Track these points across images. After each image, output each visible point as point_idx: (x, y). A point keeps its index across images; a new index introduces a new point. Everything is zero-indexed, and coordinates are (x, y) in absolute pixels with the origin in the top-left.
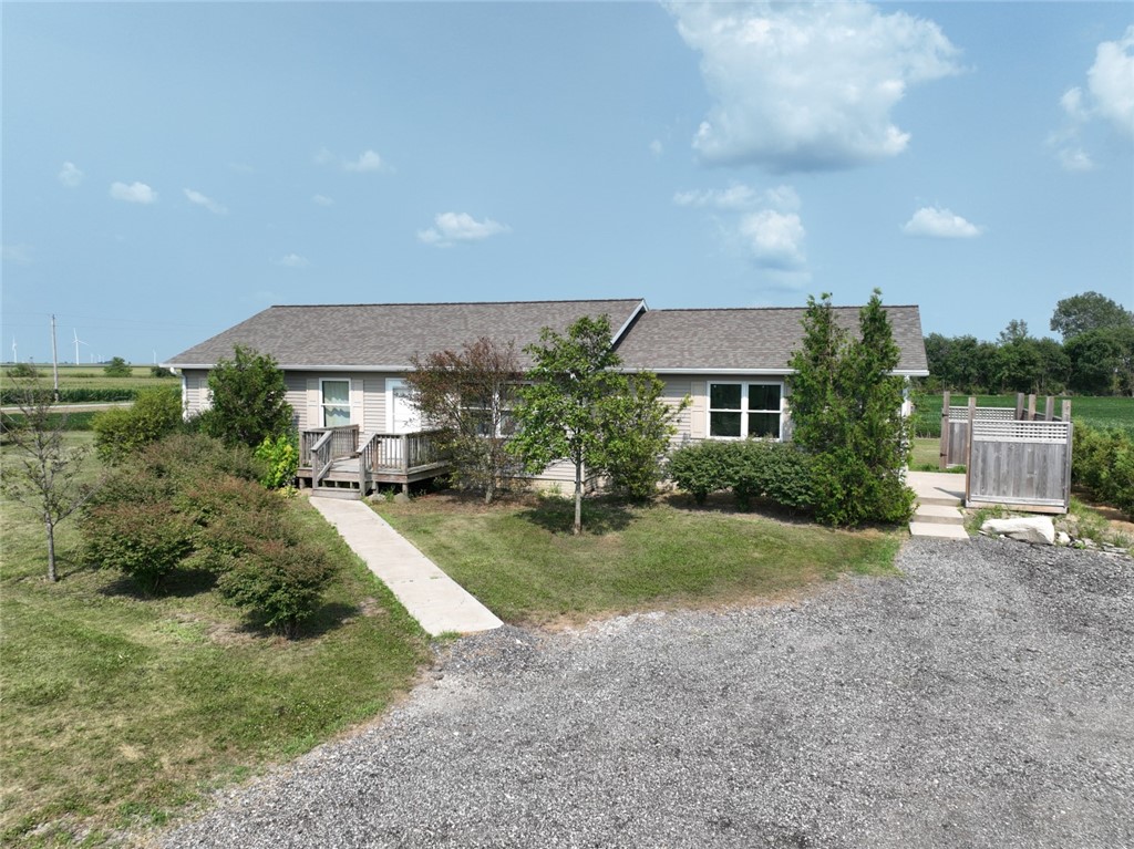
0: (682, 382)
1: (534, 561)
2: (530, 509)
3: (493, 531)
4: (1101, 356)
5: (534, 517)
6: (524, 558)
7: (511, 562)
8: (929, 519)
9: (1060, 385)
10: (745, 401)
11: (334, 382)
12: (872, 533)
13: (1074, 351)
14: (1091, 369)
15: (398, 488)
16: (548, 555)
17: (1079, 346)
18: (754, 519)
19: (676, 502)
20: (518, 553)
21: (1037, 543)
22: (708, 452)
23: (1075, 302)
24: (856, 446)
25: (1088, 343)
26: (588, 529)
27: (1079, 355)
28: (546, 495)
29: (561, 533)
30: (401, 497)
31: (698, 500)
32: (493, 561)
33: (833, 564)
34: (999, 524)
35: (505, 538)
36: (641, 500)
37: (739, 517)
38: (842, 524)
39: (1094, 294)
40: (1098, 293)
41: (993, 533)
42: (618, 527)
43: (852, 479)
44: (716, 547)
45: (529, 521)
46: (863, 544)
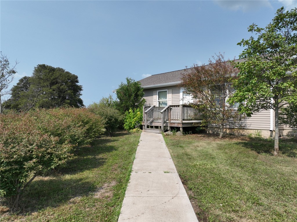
1: (245, 169)
2: (244, 141)
3: (220, 149)
5: (246, 145)
6: (238, 166)
7: (227, 167)
11: (162, 91)
15: (178, 129)
16: (256, 166)
20: (233, 162)
26: (283, 153)
28: (253, 136)
29: (264, 154)
30: (179, 133)
32: (214, 166)
35: (226, 153)
45: (243, 146)
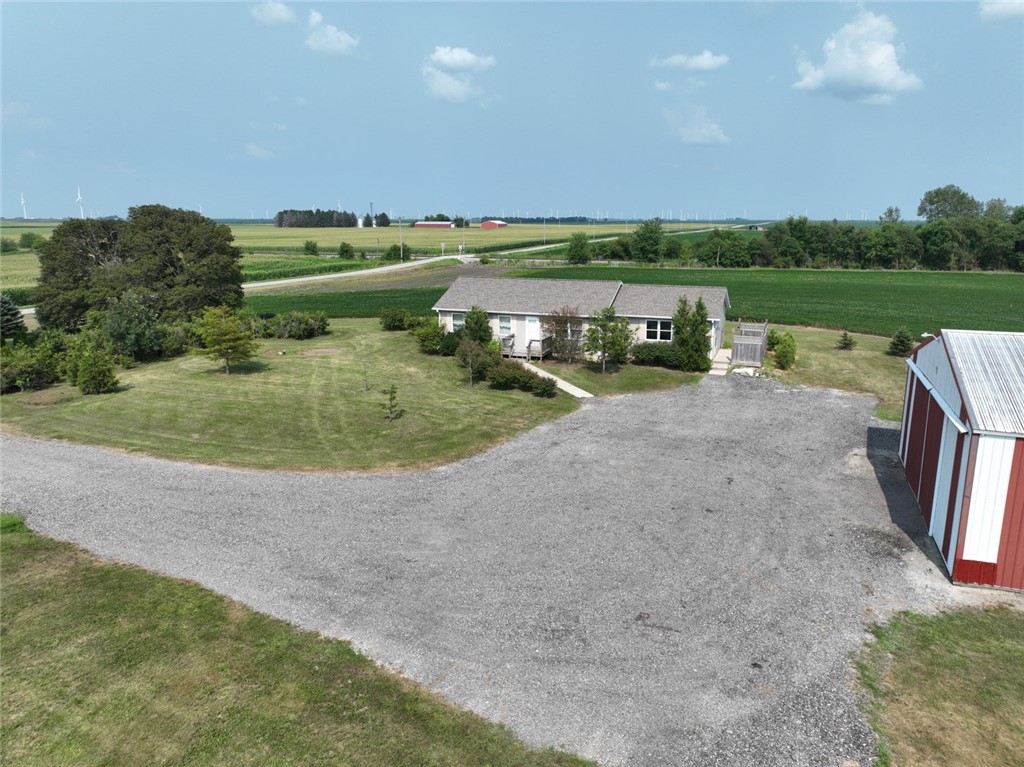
0: (637, 320)
2: (585, 365)
4: (943, 241)
5: (588, 367)
8: (716, 369)
9: (914, 261)
10: (659, 326)
11: (504, 317)
12: (697, 373)
13: (926, 236)
14: (935, 250)
15: (539, 358)
17: (929, 232)
18: (659, 369)
19: (634, 363)
21: (746, 376)
22: (646, 346)
23: (938, 193)
24: (692, 347)
25: (936, 230)
26: (608, 372)
27: (928, 239)
28: (588, 361)
29: (600, 374)
30: (540, 362)
31: (640, 362)
33: (680, 382)
34: (737, 370)
36: (622, 363)
37: (655, 368)
38: (688, 371)
39: (953, 186)
40: (956, 185)
41: (735, 373)
42: (616, 372)
43: (690, 357)
44: (646, 378)
46: (692, 377)
